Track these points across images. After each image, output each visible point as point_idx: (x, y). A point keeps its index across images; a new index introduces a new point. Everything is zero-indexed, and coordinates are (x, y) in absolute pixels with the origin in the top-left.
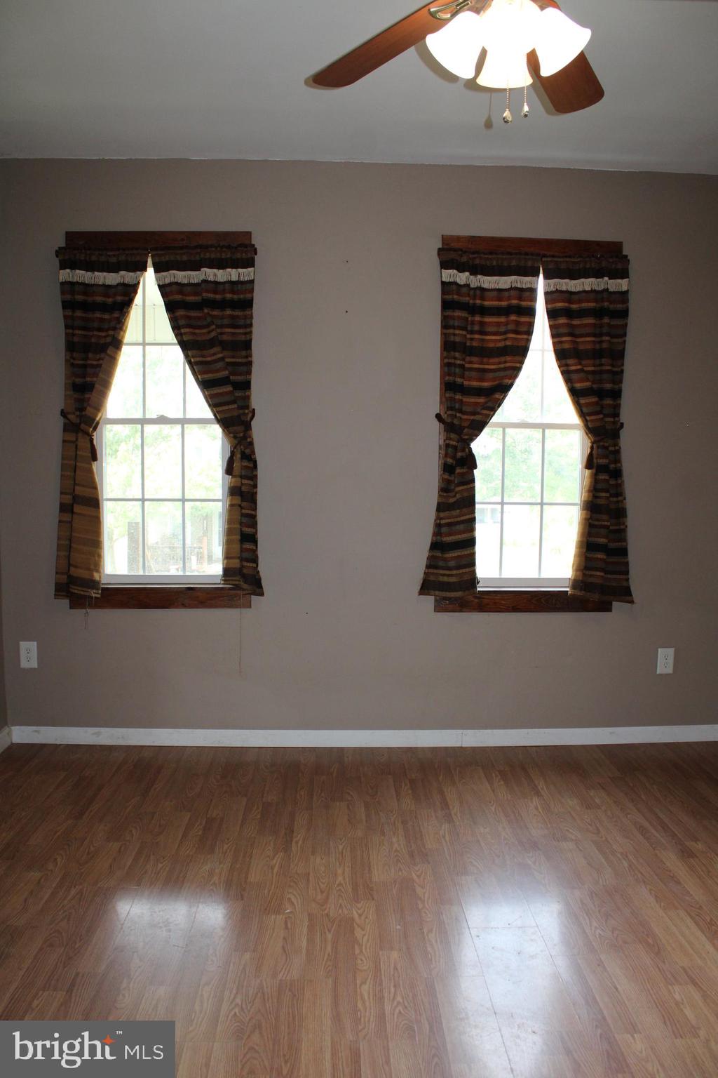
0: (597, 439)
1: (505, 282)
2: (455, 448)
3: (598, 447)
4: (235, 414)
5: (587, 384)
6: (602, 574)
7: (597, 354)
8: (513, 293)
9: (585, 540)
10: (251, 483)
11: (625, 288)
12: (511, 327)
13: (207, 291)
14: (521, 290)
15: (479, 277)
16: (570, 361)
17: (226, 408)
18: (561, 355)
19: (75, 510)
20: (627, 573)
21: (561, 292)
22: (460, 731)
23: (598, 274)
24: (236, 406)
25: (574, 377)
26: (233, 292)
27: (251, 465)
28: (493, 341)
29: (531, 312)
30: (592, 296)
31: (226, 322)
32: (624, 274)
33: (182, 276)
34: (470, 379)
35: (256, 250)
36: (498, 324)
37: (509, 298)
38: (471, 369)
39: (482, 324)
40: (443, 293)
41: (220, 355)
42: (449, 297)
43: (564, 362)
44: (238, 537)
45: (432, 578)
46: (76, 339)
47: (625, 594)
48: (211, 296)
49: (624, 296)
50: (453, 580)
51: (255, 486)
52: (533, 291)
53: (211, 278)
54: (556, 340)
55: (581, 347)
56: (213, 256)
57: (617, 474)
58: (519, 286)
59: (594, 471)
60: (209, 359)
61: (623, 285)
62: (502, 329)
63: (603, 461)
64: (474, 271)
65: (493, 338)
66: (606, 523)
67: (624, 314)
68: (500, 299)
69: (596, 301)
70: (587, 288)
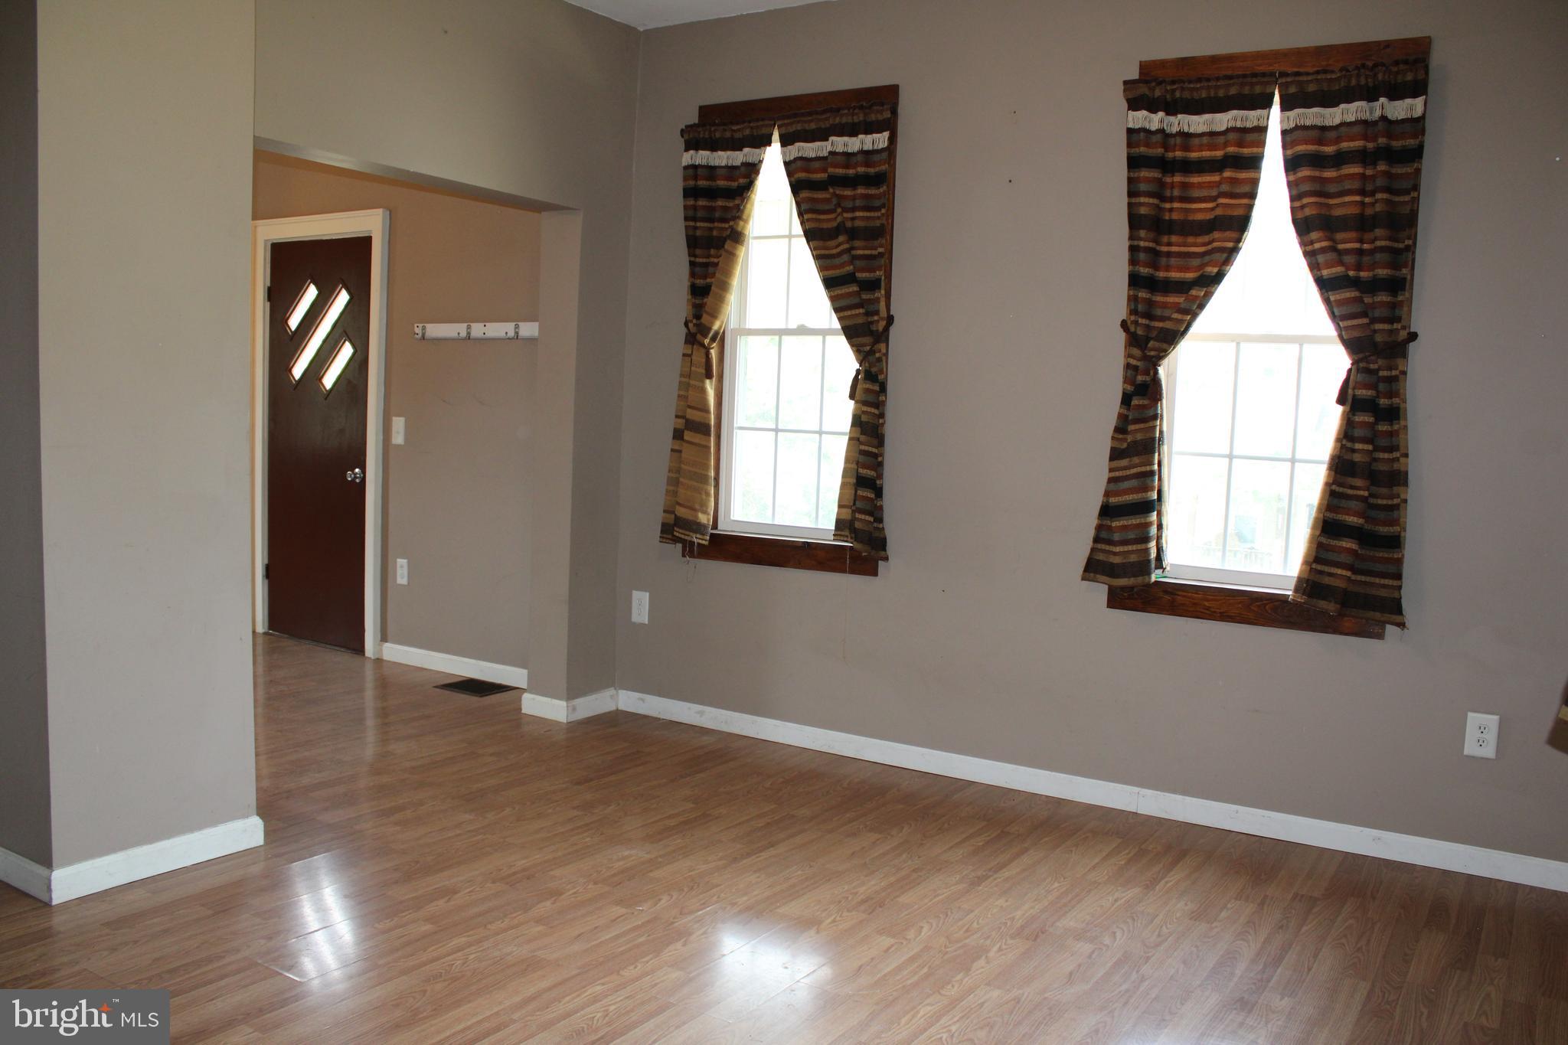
0: (1361, 356)
1: (1223, 120)
2: (1136, 368)
3: (1358, 370)
4: (860, 320)
5: (1339, 270)
6: (1349, 574)
7: (1363, 224)
8: (1231, 136)
9: (1322, 515)
10: (876, 412)
11: (1418, 112)
12: (1224, 188)
13: (836, 166)
14: (1244, 130)
15: (1180, 117)
16: (1314, 235)
17: (849, 313)
18: (1302, 226)
19: (686, 438)
20: (1398, 576)
21: (1305, 128)
22: (1136, 789)
23: (1371, 97)
24: (861, 311)
25: (1321, 259)
26: (867, 165)
27: (877, 388)
28: (1202, 211)
29: (1254, 163)
30: (1357, 129)
31: (858, 203)
32: (1417, 89)
33: (811, 149)
34: (1168, 268)
36: (1211, 185)
37: (1225, 145)
38: (1169, 254)
39: (1185, 186)
40: (1129, 145)
41: (846, 246)
42: (1135, 151)
43: (1306, 239)
44: (854, 481)
45: (1101, 557)
46: (698, 233)
47: (1390, 610)
48: (840, 171)
49: (1415, 125)
51: (882, 415)
52: (1262, 130)
53: (840, 149)
54: (1295, 203)
55: (1333, 212)
56: (844, 120)
57: (1394, 414)
58: (1239, 124)
59: (1348, 408)
60: (834, 251)
61: (1414, 107)
62: (1214, 193)
63: (1362, 393)
64: (1171, 109)
65: (1203, 205)
66: (1361, 493)
67: (1414, 154)
68: (1211, 147)
69: (1365, 138)
70: (1351, 118)
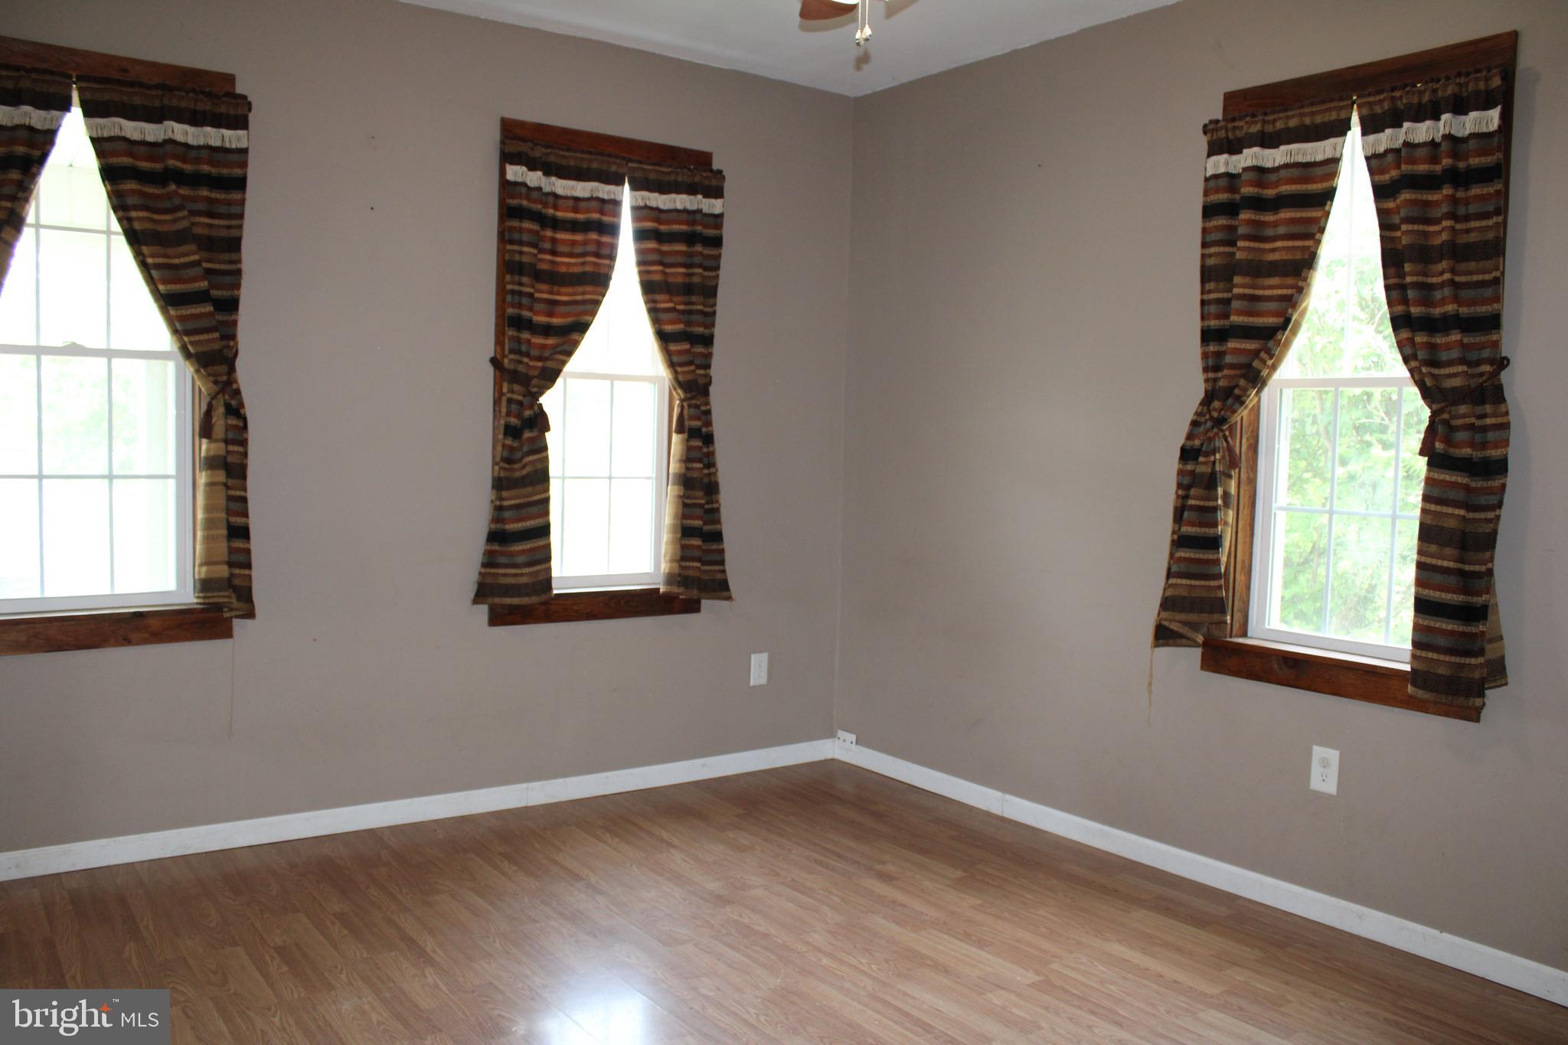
0: (688, 395)
1: (582, 189)
2: (520, 403)
3: (689, 406)
4: (216, 346)
5: (680, 327)
6: (698, 564)
7: (688, 289)
8: (594, 204)
9: (679, 522)
10: (241, 449)
11: (717, 211)
12: (591, 248)
13: (176, 157)
14: (603, 201)
15: (553, 179)
16: (658, 297)
17: (205, 337)
18: (649, 288)
20: (722, 562)
21: (651, 208)
22: (524, 785)
23: (692, 190)
24: (216, 335)
25: (664, 316)
26: (211, 163)
27: (241, 424)
28: (566, 263)
29: (613, 230)
30: (685, 216)
31: (201, 206)
32: (717, 193)
33: (132, 129)
34: (537, 313)
35: (250, 104)
36: (573, 243)
37: (588, 211)
38: (540, 300)
39: (554, 241)
40: (501, 195)
41: (196, 257)
42: (509, 201)
43: (651, 297)
44: (224, 532)
45: (489, 580)
47: (720, 588)
48: (179, 164)
49: (717, 220)
50: (523, 580)
51: (245, 455)
52: (616, 203)
53: (180, 138)
54: (642, 268)
55: (671, 280)
56: (183, 104)
57: (709, 439)
58: (601, 195)
59: (685, 436)
60: (176, 261)
61: (714, 206)
62: (578, 250)
63: (697, 423)
64: (549, 170)
65: (566, 260)
66: (701, 501)
67: (717, 242)
68: (576, 210)
69: (687, 223)
70: (679, 206)
